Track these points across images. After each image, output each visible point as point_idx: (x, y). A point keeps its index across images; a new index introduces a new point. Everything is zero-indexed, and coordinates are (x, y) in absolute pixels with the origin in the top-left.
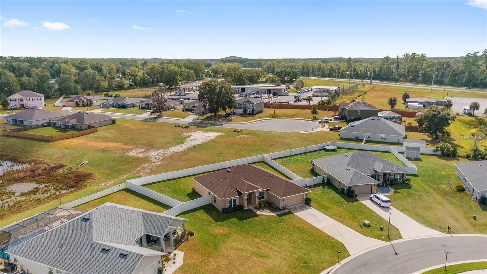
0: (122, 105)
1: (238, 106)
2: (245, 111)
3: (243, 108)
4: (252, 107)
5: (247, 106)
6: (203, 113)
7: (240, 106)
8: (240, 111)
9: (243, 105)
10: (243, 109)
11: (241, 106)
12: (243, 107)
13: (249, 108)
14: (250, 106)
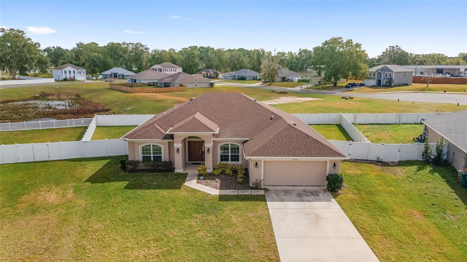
0: (241, 77)
1: (370, 75)
2: (379, 82)
3: (376, 78)
4: (390, 76)
5: (382, 75)
6: (320, 83)
7: (372, 76)
8: (373, 82)
9: (376, 74)
10: (376, 80)
11: (374, 75)
12: (376, 76)
13: (385, 79)
14: (386, 76)
